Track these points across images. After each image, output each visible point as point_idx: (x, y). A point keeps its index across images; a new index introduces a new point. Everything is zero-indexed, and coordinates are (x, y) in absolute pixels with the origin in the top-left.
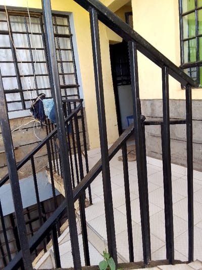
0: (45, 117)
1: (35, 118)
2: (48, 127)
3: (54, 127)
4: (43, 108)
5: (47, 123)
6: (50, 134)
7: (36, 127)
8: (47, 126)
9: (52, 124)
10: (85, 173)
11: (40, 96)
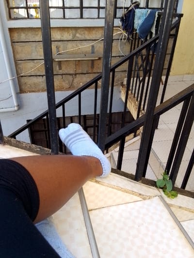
0: (133, 29)
1: (123, 30)
2: (133, 42)
3: (140, 42)
4: (134, 19)
5: (134, 37)
6: (134, 52)
7: (121, 39)
8: (132, 40)
9: (139, 38)
10: (158, 104)
11: (134, 5)
